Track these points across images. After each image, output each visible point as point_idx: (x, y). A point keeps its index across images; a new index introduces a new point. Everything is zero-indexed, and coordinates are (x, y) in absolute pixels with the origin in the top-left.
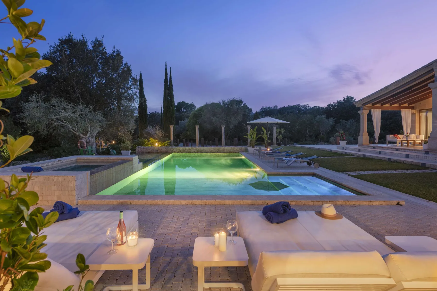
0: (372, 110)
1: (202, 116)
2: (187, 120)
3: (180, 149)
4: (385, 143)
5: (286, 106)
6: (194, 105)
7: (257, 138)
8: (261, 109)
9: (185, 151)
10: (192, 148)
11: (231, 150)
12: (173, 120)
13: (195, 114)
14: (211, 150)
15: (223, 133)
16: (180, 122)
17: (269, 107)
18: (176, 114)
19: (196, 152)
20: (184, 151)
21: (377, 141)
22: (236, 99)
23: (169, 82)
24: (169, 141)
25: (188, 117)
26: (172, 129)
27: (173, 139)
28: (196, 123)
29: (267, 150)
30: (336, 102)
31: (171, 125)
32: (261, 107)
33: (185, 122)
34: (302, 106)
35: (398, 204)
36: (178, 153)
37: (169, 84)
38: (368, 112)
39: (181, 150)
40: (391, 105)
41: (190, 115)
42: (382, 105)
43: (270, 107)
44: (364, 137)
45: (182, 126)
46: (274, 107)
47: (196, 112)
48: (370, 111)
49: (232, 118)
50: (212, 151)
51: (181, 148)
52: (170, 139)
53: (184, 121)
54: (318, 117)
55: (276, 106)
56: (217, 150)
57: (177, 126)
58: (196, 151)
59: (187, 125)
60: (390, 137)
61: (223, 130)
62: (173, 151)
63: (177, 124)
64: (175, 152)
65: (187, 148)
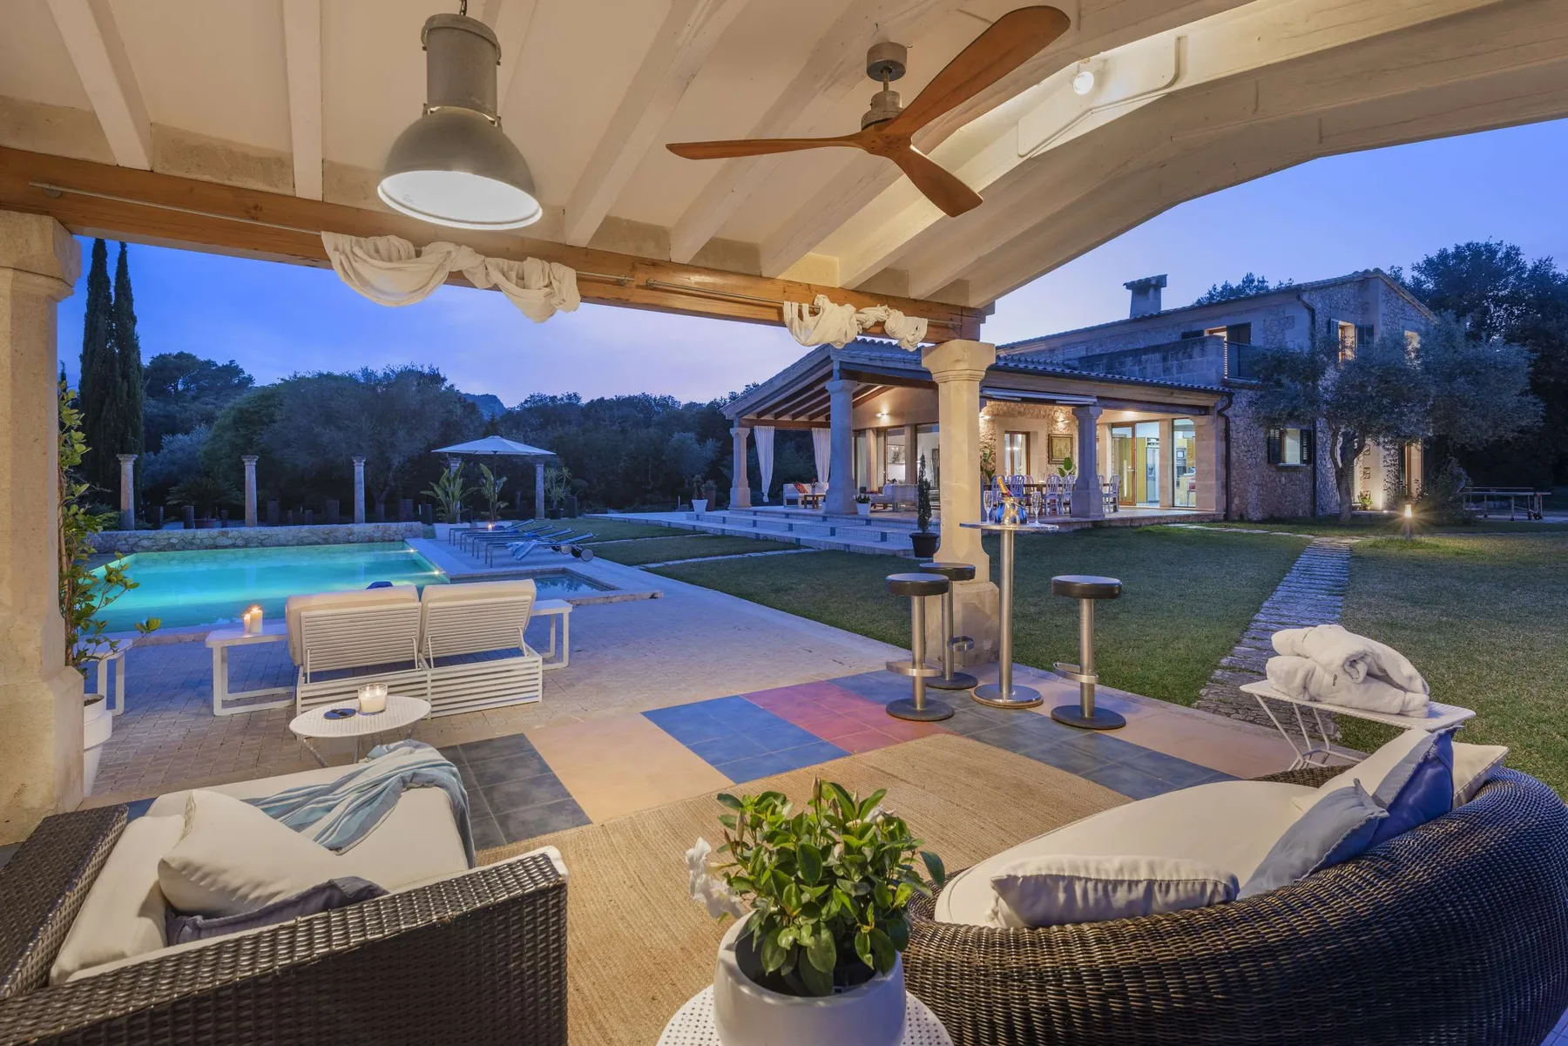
0: (756, 427)
1: (275, 422)
2: (202, 434)
3: (169, 539)
4: (781, 504)
5: (607, 398)
6: (242, 371)
7: (464, 495)
8: (526, 402)
9: (193, 544)
10: (224, 534)
11: (376, 535)
12: (135, 434)
13: (241, 411)
14: (301, 535)
15: (360, 483)
16: (167, 438)
17: (553, 398)
18: (149, 406)
19: (238, 547)
20: (186, 545)
21: (766, 499)
22: (420, 369)
23: (113, 283)
24: (111, 515)
25: (209, 419)
26: (127, 467)
27: (132, 507)
28: (247, 447)
29: (487, 529)
30: (726, 396)
31: (123, 452)
32: (527, 396)
33: (191, 440)
34: (655, 399)
35: (653, 597)
36: (159, 550)
37: (112, 290)
38: (748, 431)
39: (174, 541)
40: (795, 416)
41: (218, 413)
42: (778, 415)
43: (555, 397)
44: (740, 490)
45: (179, 454)
46: (569, 397)
47: (249, 403)
48: (752, 431)
49: (401, 434)
50: (306, 541)
51: (176, 533)
52: (117, 507)
53: (187, 433)
54: (676, 435)
55: (575, 395)
56: (324, 536)
57: (153, 457)
58: (239, 542)
59: (205, 452)
60: (789, 489)
61: (359, 473)
62: (138, 546)
63: (154, 445)
64: (148, 549)
65: (201, 533)
